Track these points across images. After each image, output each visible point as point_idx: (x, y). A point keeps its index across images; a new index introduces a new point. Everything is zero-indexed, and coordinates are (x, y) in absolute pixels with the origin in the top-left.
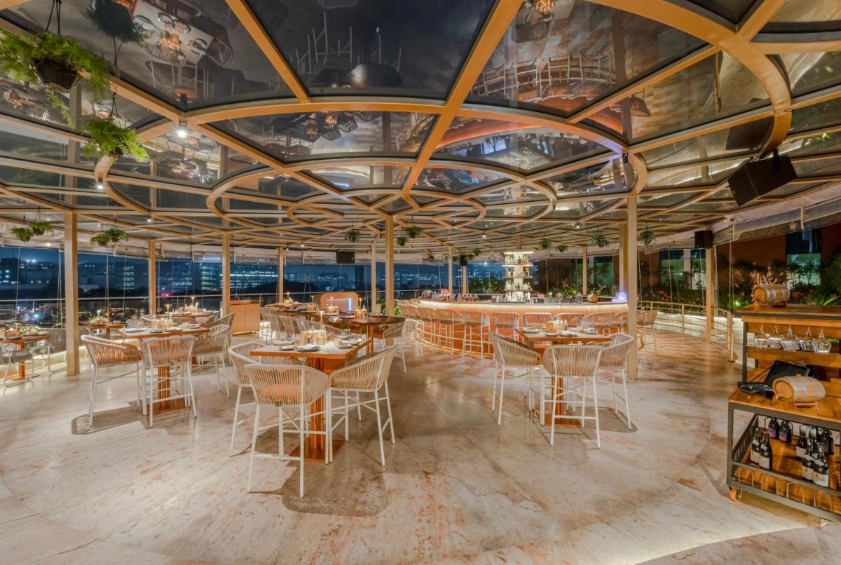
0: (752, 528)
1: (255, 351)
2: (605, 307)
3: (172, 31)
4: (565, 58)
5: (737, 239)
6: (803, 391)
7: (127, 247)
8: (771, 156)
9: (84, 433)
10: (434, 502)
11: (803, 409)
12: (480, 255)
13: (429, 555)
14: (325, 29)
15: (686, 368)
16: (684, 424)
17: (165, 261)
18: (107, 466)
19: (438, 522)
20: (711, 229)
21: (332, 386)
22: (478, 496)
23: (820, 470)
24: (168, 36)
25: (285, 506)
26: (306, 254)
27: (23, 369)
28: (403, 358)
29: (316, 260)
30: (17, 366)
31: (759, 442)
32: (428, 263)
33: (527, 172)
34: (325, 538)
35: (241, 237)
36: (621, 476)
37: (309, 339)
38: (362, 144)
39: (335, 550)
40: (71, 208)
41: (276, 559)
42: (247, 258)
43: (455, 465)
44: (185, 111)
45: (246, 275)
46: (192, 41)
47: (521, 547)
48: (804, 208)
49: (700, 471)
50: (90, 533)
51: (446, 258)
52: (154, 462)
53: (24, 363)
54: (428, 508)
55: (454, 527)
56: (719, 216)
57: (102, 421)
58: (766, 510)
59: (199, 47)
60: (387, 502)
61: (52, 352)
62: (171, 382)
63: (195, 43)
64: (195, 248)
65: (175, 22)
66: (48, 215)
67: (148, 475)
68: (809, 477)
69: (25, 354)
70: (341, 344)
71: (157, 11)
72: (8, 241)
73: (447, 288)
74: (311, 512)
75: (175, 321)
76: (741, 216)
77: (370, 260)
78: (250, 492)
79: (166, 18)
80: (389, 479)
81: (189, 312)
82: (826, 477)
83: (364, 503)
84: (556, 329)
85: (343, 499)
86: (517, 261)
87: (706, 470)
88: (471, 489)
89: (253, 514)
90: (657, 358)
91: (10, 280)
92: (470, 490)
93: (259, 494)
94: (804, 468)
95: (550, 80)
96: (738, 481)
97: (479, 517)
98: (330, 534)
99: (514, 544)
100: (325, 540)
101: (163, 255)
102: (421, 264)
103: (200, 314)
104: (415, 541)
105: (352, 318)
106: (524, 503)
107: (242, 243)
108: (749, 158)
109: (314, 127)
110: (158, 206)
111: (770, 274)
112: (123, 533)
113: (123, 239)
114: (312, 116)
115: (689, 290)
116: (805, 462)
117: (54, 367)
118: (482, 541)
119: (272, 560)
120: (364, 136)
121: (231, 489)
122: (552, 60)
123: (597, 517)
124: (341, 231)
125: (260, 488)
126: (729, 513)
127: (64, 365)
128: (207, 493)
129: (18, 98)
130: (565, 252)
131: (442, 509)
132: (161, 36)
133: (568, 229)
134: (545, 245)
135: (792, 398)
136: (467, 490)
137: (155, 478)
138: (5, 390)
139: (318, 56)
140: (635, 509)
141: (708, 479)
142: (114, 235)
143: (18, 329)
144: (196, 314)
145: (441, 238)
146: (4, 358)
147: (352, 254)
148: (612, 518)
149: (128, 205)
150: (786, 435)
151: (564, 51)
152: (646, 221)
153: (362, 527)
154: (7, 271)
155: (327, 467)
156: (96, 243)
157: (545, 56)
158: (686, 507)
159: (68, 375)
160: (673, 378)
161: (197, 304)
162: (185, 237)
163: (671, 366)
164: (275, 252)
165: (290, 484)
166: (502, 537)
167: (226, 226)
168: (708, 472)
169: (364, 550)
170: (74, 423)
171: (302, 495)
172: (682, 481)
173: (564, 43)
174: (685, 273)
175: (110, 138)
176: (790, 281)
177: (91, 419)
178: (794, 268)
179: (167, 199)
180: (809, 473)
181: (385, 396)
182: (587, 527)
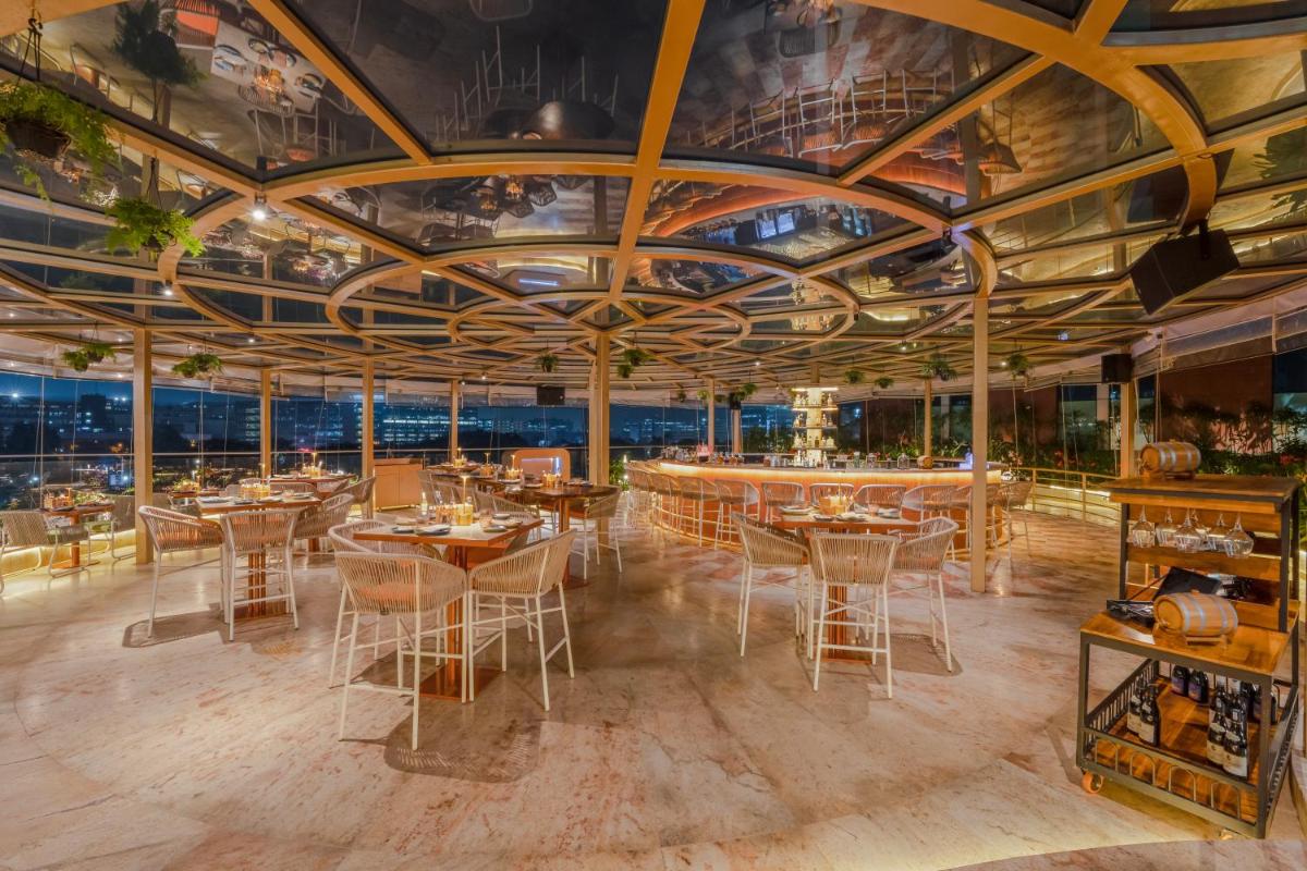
0: (1105, 837)
1: (362, 532)
2: (947, 476)
3: (271, 65)
4: (880, 76)
5: (1168, 368)
6: (1198, 617)
7: (230, 380)
8: (1196, 232)
9: (139, 646)
10: (607, 768)
11: (1199, 647)
12: (754, 393)
13: (577, 845)
14: (499, 52)
15: (1074, 577)
16: (1042, 665)
17: (283, 399)
18: (157, 694)
19: (604, 798)
20: (1130, 352)
21: (474, 588)
22: (677, 763)
23: (1234, 748)
24: (265, 72)
25: (387, 762)
26: (493, 390)
27: (77, 552)
28: (618, 549)
29: (509, 399)
30: (69, 548)
31: (1141, 699)
32: (678, 405)
33: (800, 263)
34: (430, 811)
35: (395, 364)
36: (912, 743)
37: (444, 518)
38: (575, 224)
39: (441, 830)
40: (142, 323)
41: (354, 838)
42: (405, 396)
43: (656, 714)
44: (263, 182)
45: (422, 422)
46: (299, 78)
47: (719, 844)
48: (1279, 315)
49: (1047, 742)
50: (110, 785)
51: (704, 398)
52: (221, 690)
53: (78, 544)
54: (596, 776)
55: (627, 807)
56: (1139, 330)
57: (167, 629)
58: (1140, 810)
59: (311, 87)
60: (536, 765)
61: (117, 529)
62: (267, 577)
63: (305, 81)
64: (329, 381)
65: (273, 52)
66: (119, 333)
67: (211, 708)
68: (1217, 760)
69: (78, 532)
70: (491, 524)
71: (245, 36)
72: (61, 371)
73: (707, 443)
74: (423, 773)
75: (273, 487)
76: (1174, 331)
77: (587, 400)
78: (343, 740)
79: (259, 46)
80: (549, 732)
81: (307, 476)
82: (1244, 761)
83: (503, 764)
84: (835, 508)
85: (473, 755)
86: (812, 402)
87: (1059, 741)
88: (669, 751)
89: (338, 771)
90: (1029, 559)
91: (92, 425)
92: (667, 754)
93: (355, 743)
94: (1210, 744)
95: (855, 113)
96: (1093, 760)
97: (668, 795)
98: (440, 806)
99: (710, 839)
100: (431, 814)
101: (283, 391)
102: (668, 406)
103: (324, 478)
104: (561, 823)
105: (539, 488)
106: (747, 778)
107: (395, 373)
108: (1165, 235)
109: (492, 199)
110: (274, 319)
111: (1243, 426)
112: (153, 787)
113: (214, 368)
114: (489, 182)
115: (1104, 451)
116: (1212, 736)
117: (119, 552)
118: (663, 831)
119: (347, 838)
120: (575, 211)
121: (318, 734)
122: (859, 81)
123: (853, 805)
124: (536, 356)
125: (359, 735)
126: (1075, 810)
127: (133, 549)
128: (283, 739)
129: (74, 170)
130: (889, 388)
131: (617, 779)
132: (256, 75)
133: (893, 351)
134: (854, 378)
135: (1180, 628)
136: (663, 753)
137: (216, 714)
138: (50, 582)
139: (491, 91)
140: (920, 796)
141: (1055, 754)
142: (202, 362)
143: (74, 496)
144: (319, 478)
145: (694, 365)
146: (48, 536)
147: (560, 391)
148: (879, 809)
149: (219, 320)
150: (1199, 691)
151: (877, 66)
152: (1015, 339)
153: (489, 799)
154: (88, 414)
155: (464, 708)
156: (180, 373)
157: (846, 75)
158: (1005, 797)
159: (138, 564)
160: (1048, 593)
161: (321, 463)
162: (312, 365)
163: (1049, 574)
164: (447, 386)
165: (402, 730)
166: (696, 826)
167: (370, 348)
168: (1060, 744)
169: (483, 832)
170: (129, 631)
171: (415, 746)
172: (1012, 757)
173: (875, 54)
174: (1099, 424)
175: (141, 224)
176: (1278, 437)
177: (150, 625)
178: (1287, 415)
179: (287, 311)
180: (1216, 753)
181: (560, 606)
182: (835, 821)
